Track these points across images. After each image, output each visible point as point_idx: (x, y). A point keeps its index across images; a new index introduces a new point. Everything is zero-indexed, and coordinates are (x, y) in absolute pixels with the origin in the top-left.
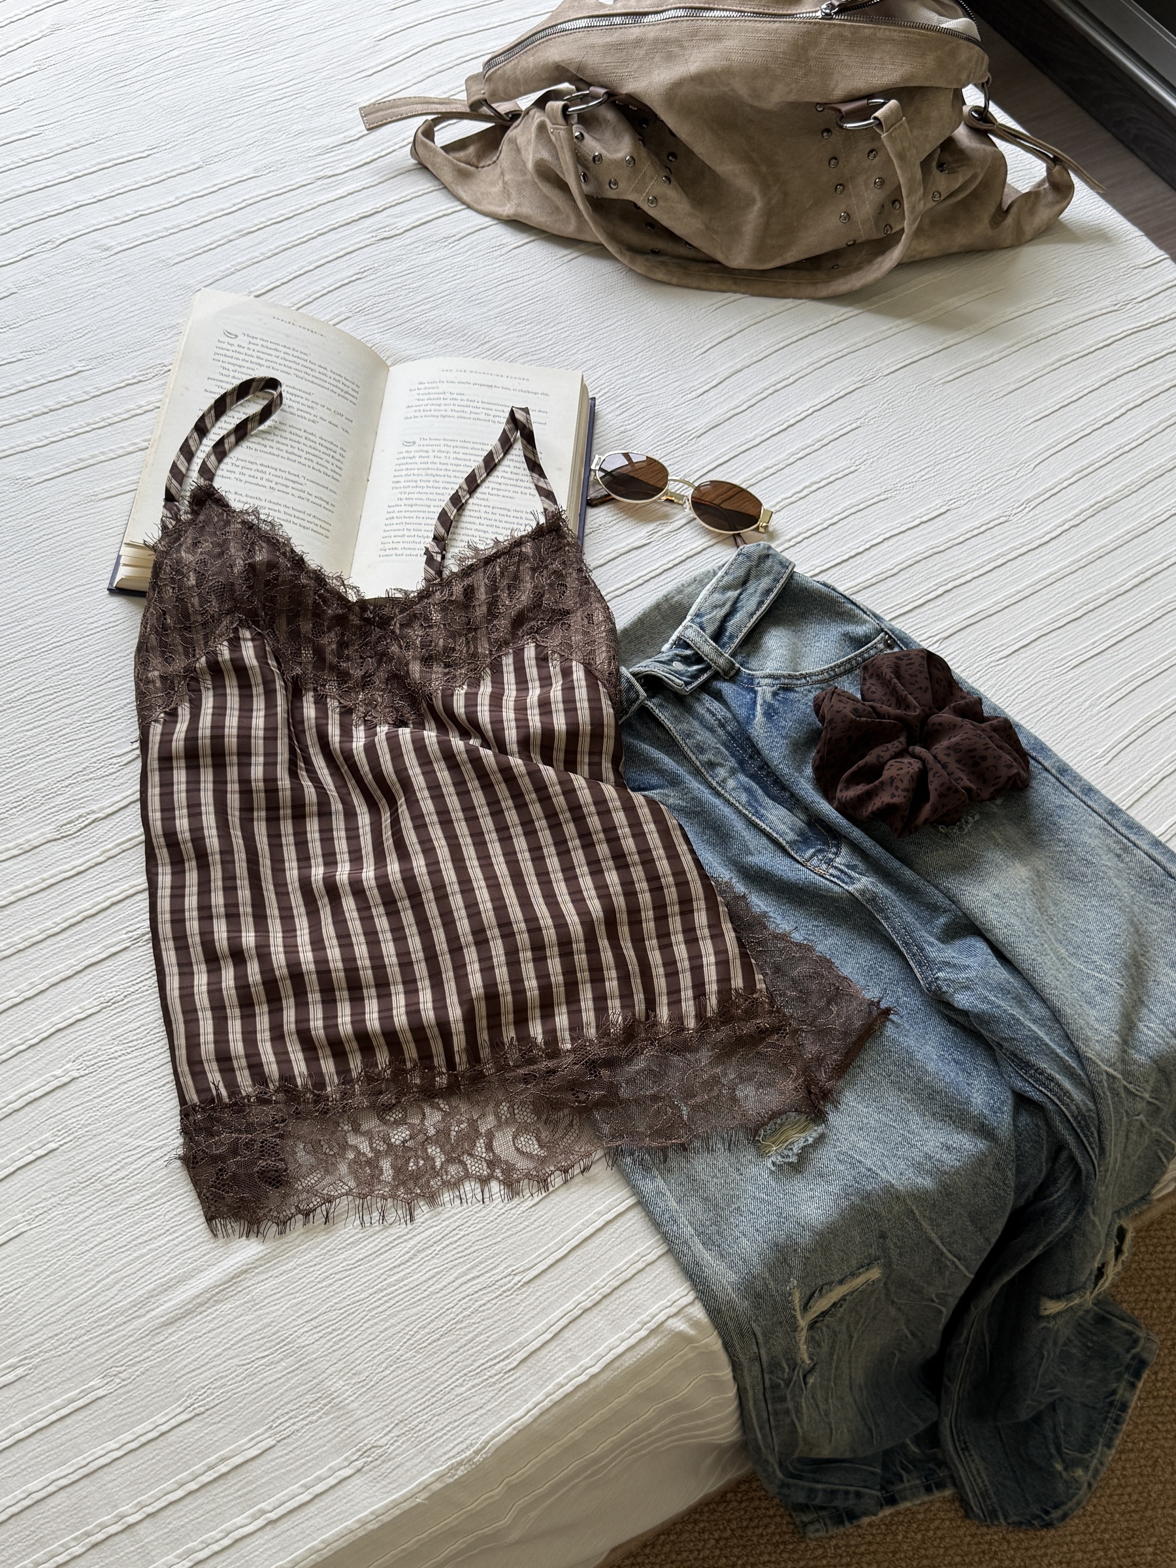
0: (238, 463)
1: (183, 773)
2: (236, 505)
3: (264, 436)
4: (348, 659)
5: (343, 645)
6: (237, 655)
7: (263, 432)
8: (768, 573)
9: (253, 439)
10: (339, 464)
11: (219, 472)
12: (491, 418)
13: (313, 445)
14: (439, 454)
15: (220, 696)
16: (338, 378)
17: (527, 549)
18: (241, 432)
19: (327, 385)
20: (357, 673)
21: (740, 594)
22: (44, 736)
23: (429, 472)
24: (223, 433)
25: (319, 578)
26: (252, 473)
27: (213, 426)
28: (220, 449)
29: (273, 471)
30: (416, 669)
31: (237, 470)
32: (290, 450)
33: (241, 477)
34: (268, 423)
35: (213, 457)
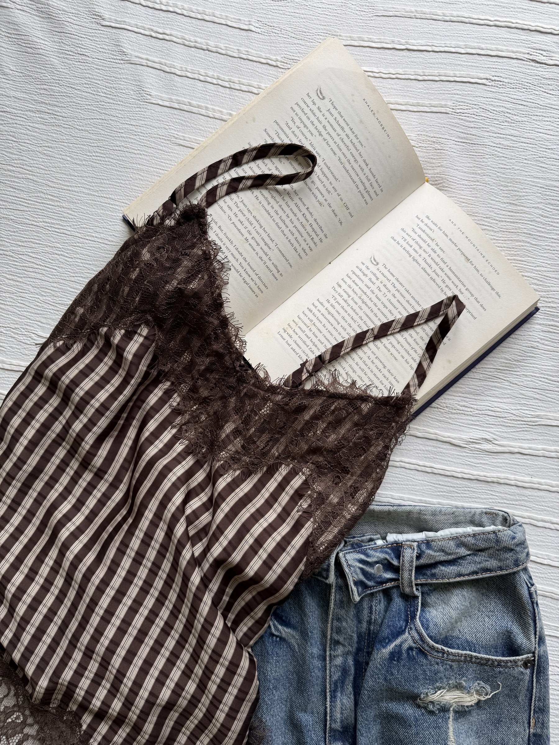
0: (240, 205)
1: (44, 389)
2: (212, 235)
3: (275, 194)
4: (207, 380)
5: (209, 370)
6: (122, 345)
7: (277, 191)
8: (500, 560)
9: (265, 192)
10: (312, 245)
11: (221, 202)
12: (443, 286)
13: (304, 222)
14: (383, 288)
15: (98, 359)
16: (371, 177)
17: (365, 407)
18: (259, 182)
19: (356, 179)
20: (204, 393)
21: (469, 555)
22: (13, 290)
23: (364, 297)
24: (250, 173)
25: (224, 322)
26: (243, 219)
27: (247, 163)
28: (235, 184)
29: (258, 227)
30: (229, 428)
31: (235, 210)
32: (284, 217)
33: (233, 217)
34: (287, 186)
35: (225, 188)
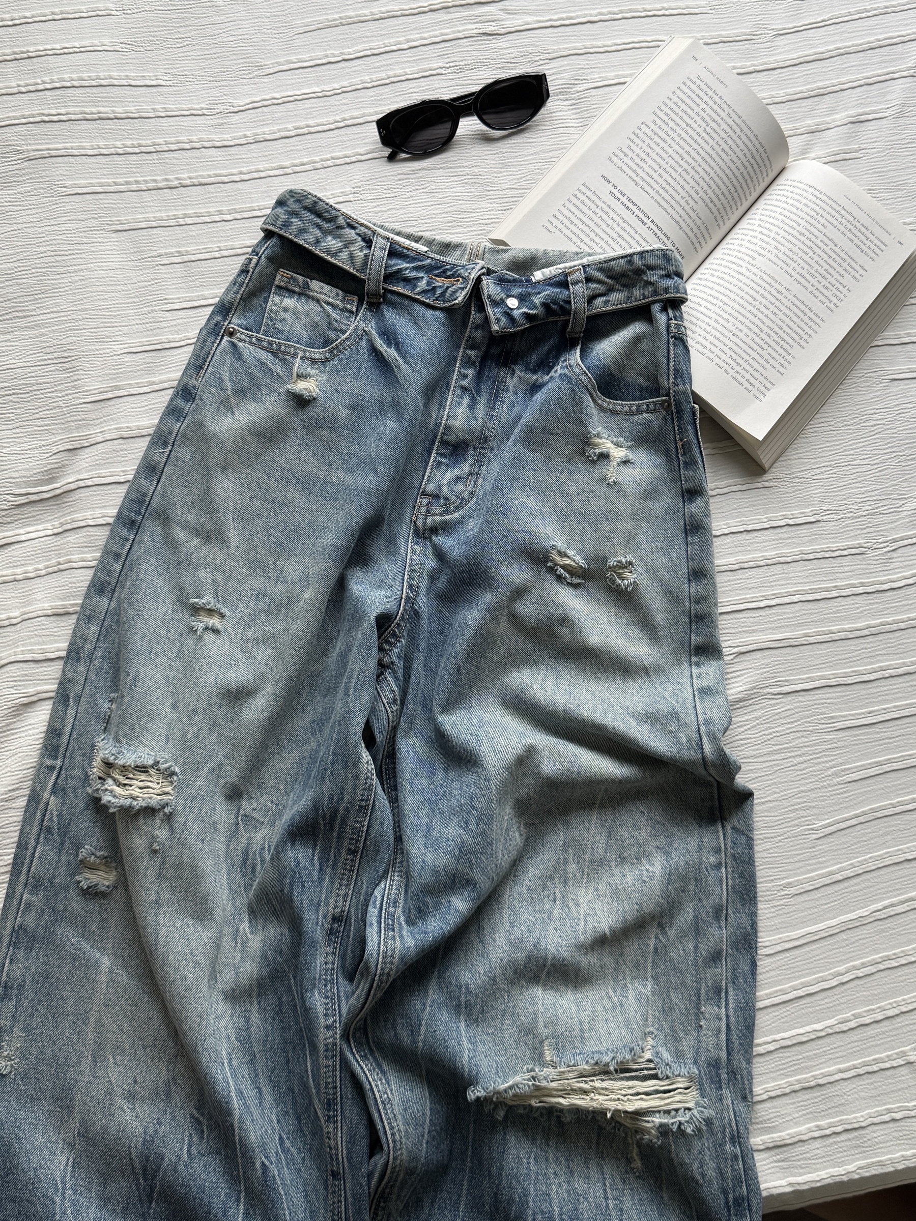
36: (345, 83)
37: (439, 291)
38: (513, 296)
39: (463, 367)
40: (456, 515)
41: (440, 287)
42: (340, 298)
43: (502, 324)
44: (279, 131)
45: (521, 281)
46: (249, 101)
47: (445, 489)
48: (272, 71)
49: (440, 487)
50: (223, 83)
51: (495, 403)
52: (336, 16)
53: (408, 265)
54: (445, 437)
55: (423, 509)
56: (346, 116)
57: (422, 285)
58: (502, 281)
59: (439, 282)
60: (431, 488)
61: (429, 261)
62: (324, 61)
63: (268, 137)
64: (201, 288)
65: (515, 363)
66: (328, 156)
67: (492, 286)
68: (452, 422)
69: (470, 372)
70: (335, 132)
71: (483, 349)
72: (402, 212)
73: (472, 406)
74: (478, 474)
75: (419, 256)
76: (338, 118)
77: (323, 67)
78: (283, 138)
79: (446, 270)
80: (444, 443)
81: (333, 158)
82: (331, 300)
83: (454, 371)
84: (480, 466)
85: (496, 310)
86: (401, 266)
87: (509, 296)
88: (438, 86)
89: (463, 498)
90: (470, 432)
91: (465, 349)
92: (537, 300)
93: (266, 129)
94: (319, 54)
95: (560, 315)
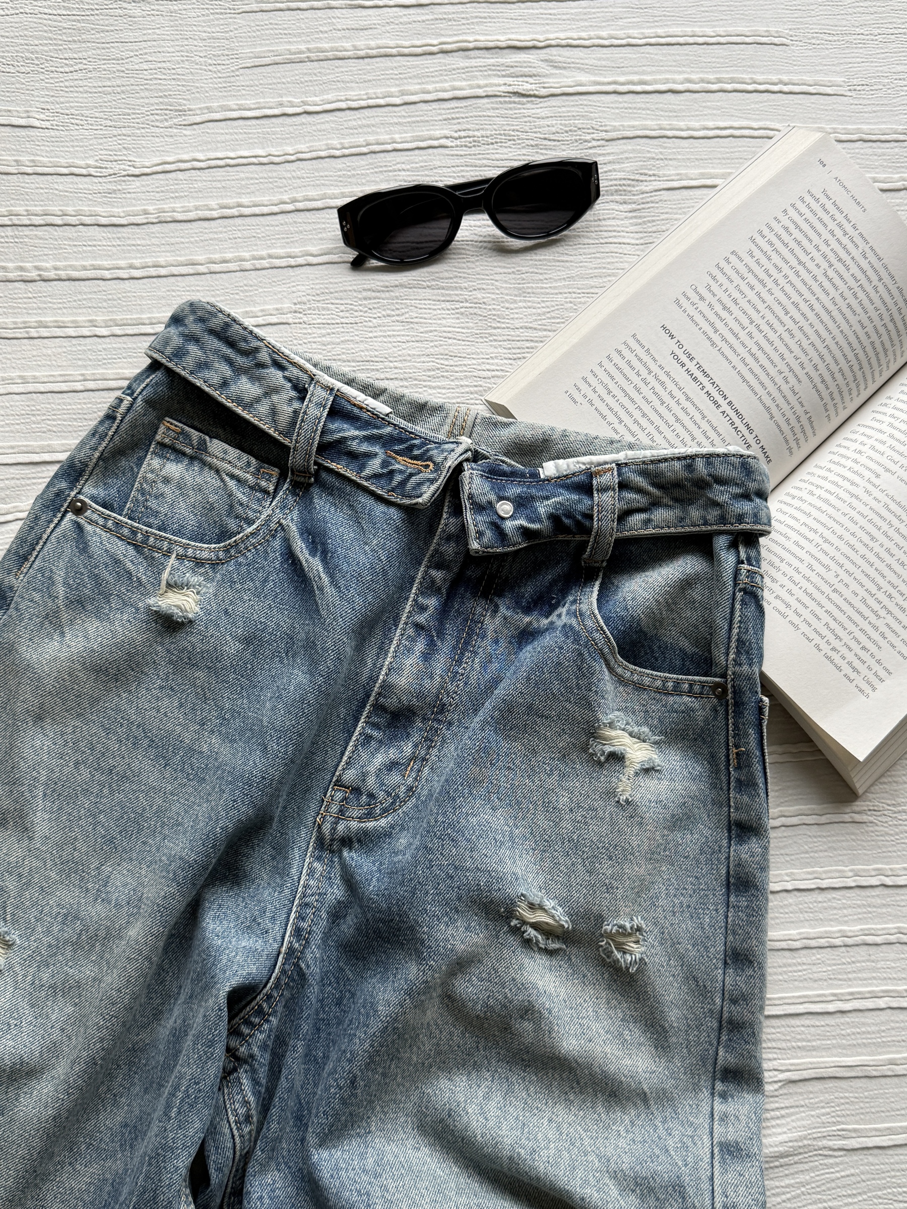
36: (302, 147)
37: (398, 478)
38: (507, 499)
39: (422, 593)
40: (383, 822)
41: (401, 472)
42: (252, 469)
43: (485, 540)
44: (197, 209)
45: (523, 475)
46: (157, 160)
47: (371, 781)
48: (198, 119)
49: (364, 776)
50: (124, 131)
51: (462, 654)
52: (303, 47)
53: (357, 433)
54: (382, 700)
55: (334, 809)
56: (299, 196)
57: (374, 465)
58: (493, 473)
59: (401, 464)
60: (350, 776)
61: (389, 429)
62: (276, 112)
63: (179, 217)
64: (47, 435)
65: (500, 595)
66: (264, 253)
67: (477, 481)
68: (394, 679)
69: (432, 602)
70: (279, 217)
71: (456, 570)
72: (362, 346)
73: (426, 657)
74: (424, 759)
75: (376, 420)
76: (285, 197)
77: (274, 120)
78: (200, 219)
79: (412, 447)
80: (378, 708)
81: (270, 256)
82: (237, 472)
83: (407, 599)
84: (429, 747)
85: (479, 518)
86: (347, 434)
87: (501, 498)
88: (438, 163)
89: (397, 796)
90: (420, 695)
91: (428, 567)
92: (543, 508)
93: (178, 205)
94: (270, 102)
95: (574, 534)
